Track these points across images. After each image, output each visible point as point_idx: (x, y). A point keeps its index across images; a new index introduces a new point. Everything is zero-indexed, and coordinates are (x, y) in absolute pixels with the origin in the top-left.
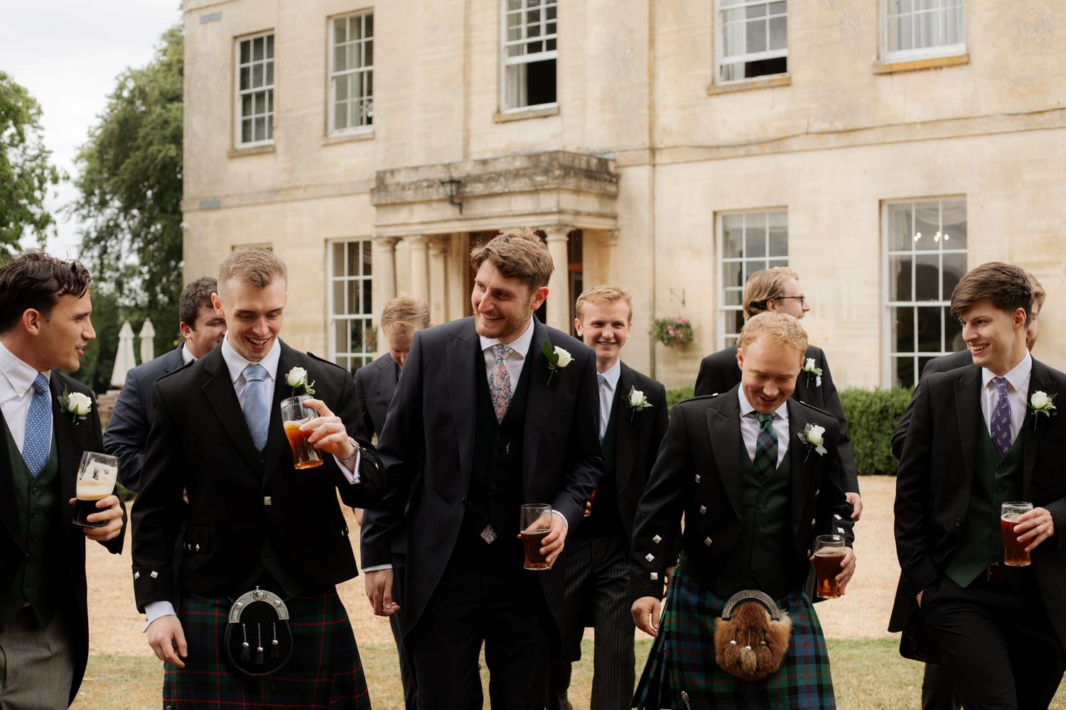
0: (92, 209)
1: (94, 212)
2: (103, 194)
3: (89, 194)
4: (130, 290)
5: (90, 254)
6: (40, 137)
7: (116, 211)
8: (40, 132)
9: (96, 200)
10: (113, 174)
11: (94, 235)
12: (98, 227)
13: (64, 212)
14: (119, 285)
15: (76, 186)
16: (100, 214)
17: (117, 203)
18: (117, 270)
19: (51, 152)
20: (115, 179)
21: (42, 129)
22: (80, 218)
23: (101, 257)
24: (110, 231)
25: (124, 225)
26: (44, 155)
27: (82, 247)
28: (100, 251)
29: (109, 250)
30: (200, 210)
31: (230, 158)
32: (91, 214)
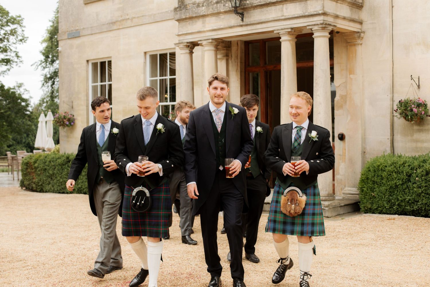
0: (48, 64)
1: (48, 65)
2: (53, 57)
3: (47, 57)
5: (47, 85)
6: (23, 31)
8: (23, 29)
9: (50, 60)
11: (48, 76)
12: (51, 72)
13: (35, 65)
15: (41, 53)
16: (51, 66)
19: (28, 37)
21: (24, 27)
22: (42, 68)
23: (52, 86)
24: (56, 74)
27: (43, 82)
28: (52, 83)
29: (56, 83)
30: (69, 39)
31: (85, 4)
32: (47, 66)
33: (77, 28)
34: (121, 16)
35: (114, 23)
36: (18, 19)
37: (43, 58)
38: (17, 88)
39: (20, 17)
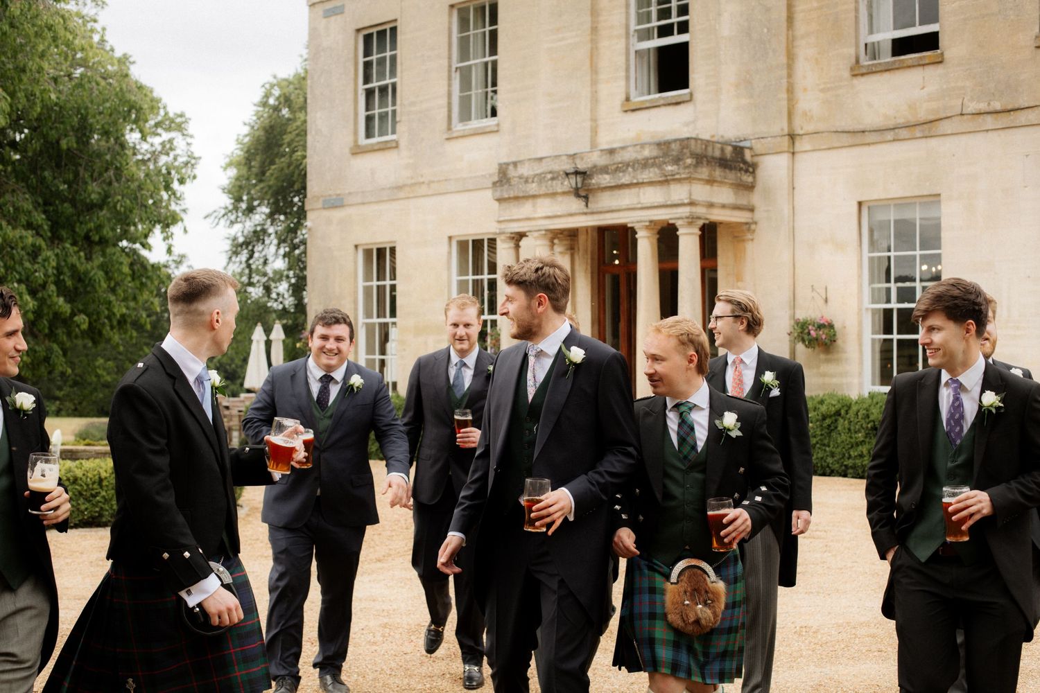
0: (240, 214)
1: (241, 217)
2: (251, 199)
3: (238, 199)
4: (278, 294)
5: (238, 259)
6: (188, 144)
7: (264, 217)
8: (189, 140)
9: (244, 206)
10: (261, 181)
11: (241, 240)
12: (246, 233)
13: (213, 217)
14: (268, 289)
15: (224, 192)
16: (248, 220)
17: (265, 210)
18: (265, 274)
19: (200, 158)
20: (262, 185)
21: (192, 137)
22: (228, 222)
23: (248, 261)
24: (258, 236)
25: (271, 230)
26: (193, 161)
27: (230, 252)
28: (248, 256)
29: (256, 255)
30: (324, 208)
31: (353, 154)
32: (239, 220)
33: (338, 192)
34: (412, 178)
35: (399, 188)
36: (179, 120)
37: (227, 201)
38: (173, 265)
39: (181, 116)
